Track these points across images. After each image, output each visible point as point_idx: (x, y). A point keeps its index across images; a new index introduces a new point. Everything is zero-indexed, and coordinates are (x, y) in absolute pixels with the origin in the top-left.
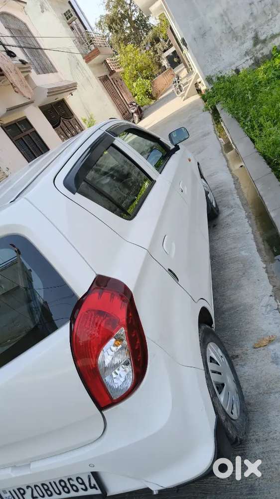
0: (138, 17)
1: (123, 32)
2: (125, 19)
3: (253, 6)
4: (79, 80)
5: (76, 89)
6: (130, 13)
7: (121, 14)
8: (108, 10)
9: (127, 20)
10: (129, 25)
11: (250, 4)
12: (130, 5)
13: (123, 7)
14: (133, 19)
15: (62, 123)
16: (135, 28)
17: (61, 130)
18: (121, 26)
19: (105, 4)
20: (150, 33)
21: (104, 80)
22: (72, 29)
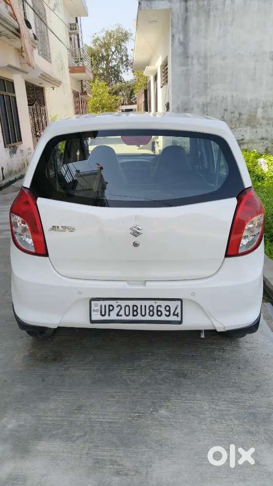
0: (115, 66)
1: (97, 69)
2: (104, 60)
3: (226, 112)
4: (64, 81)
5: (59, 86)
6: (110, 58)
7: (102, 54)
8: (93, 44)
9: (105, 62)
10: (104, 67)
11: (225, 110)
12: (113, 53)
13: (107, 50)
14: (110, 65)
15: (34, 105)
16: (108, 72)
17: (31, 110)
18: (97, 64)
19: (94, 39)
20: (118, 84)
21: (76, 95)
22: (71, 39)
